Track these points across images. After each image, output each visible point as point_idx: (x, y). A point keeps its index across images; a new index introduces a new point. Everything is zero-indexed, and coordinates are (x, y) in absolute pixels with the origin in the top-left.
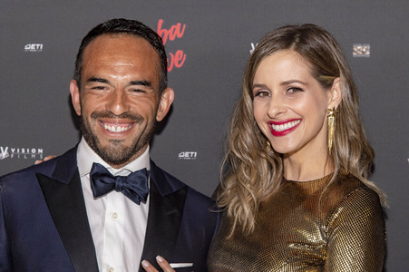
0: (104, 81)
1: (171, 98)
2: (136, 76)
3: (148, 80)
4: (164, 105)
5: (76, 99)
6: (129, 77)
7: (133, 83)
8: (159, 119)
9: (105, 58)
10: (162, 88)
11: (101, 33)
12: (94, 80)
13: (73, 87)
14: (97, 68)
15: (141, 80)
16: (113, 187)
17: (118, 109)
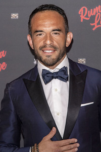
0: (41, 31)
1: (72, 36)
2: (55, 27)
3: (60, 29)
4: (69, 40)
5: (31, 43)
6: (52, 28)
7: (54, 30)
8: (67, 46)
9: (40, 22)
10: (67, 32)
11: (37, 12)
12: (37, 31)
13: (29, 38)
14: (37, 26)
15: (57, 29)
16: (53, 78)
17: (48, 42)
